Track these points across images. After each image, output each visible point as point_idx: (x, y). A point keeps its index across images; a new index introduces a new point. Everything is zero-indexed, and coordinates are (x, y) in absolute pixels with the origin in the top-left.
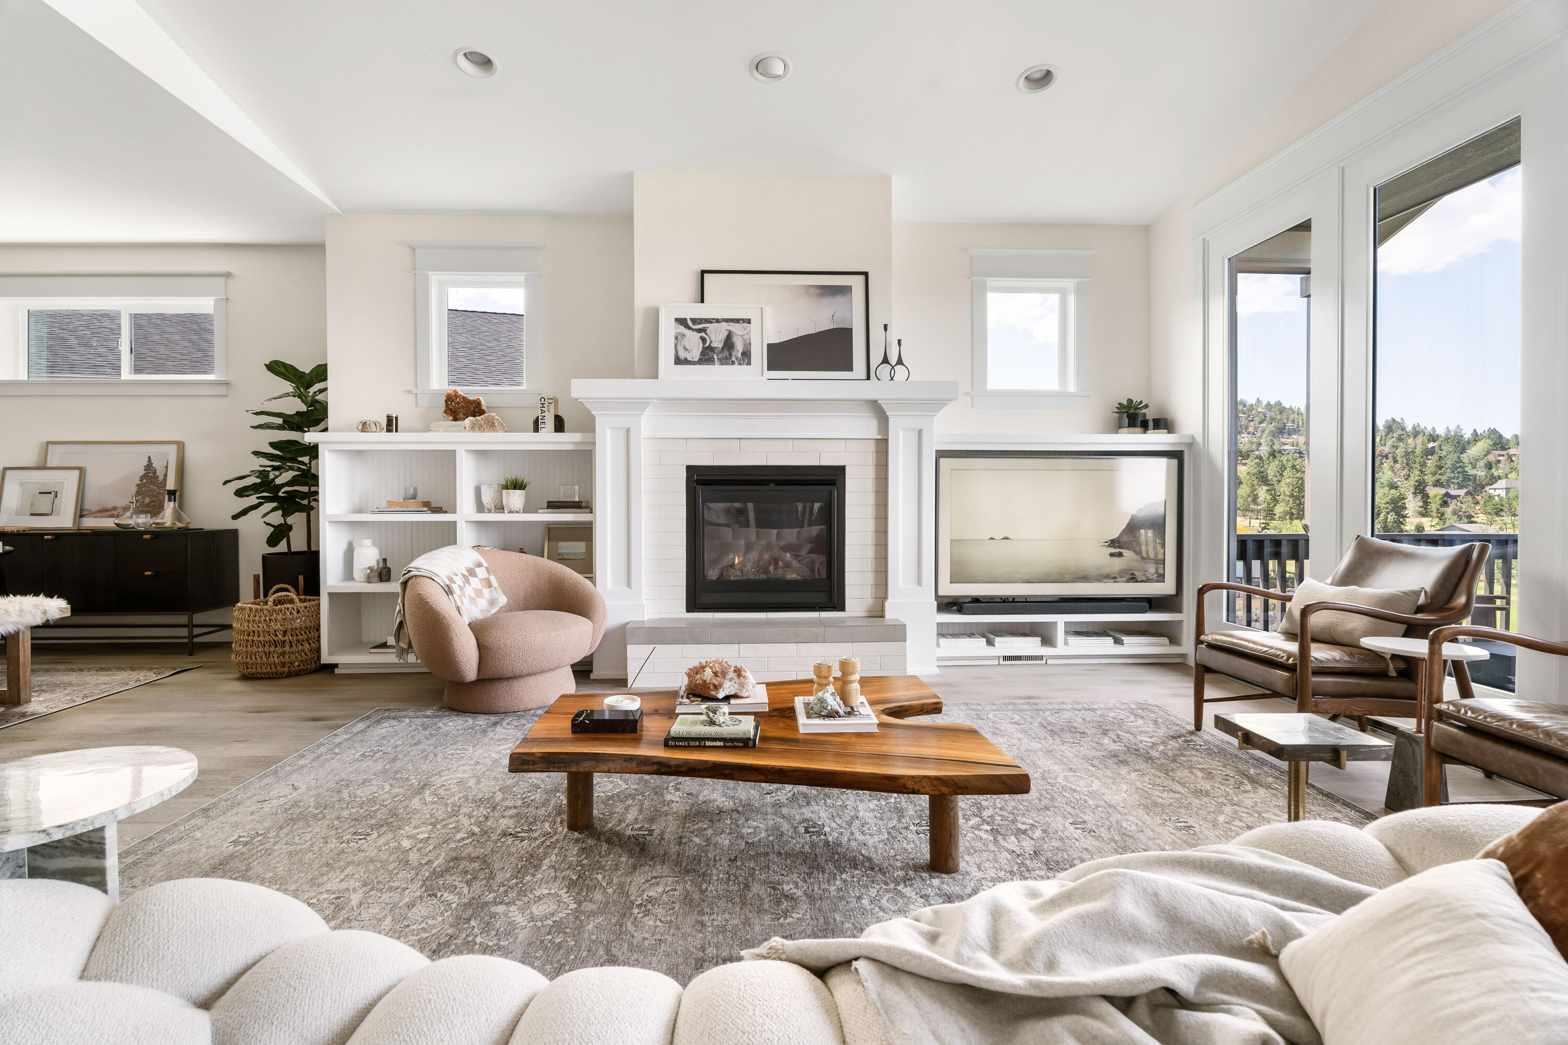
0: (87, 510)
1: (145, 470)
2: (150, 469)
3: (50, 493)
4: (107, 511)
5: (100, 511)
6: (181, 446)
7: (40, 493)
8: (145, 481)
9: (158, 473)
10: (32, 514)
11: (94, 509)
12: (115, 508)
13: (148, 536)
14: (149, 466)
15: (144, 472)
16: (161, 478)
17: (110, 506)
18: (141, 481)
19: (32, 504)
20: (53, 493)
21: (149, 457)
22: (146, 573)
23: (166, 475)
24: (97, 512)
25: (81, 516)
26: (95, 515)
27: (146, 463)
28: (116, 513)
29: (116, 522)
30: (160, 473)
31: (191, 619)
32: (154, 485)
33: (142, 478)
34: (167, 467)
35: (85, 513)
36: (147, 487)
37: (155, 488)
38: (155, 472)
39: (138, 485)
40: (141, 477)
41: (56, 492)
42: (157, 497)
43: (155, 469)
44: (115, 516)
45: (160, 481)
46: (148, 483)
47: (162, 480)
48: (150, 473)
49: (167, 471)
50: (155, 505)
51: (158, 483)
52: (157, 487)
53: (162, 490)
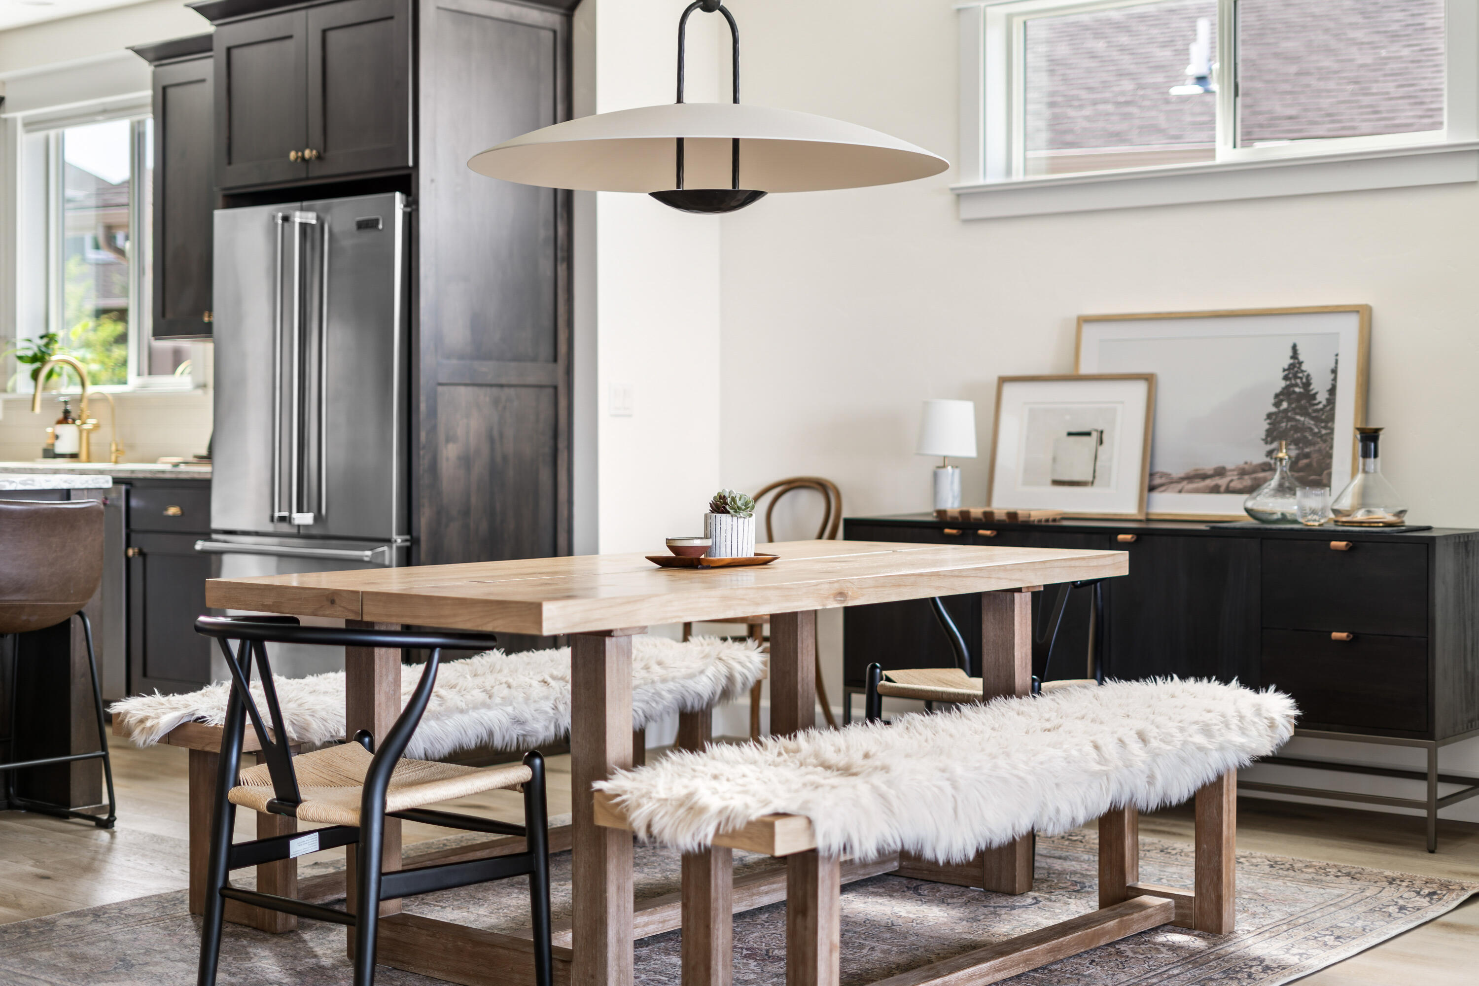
0: (1163, 475)
1: (1286, 378)
2: (1296, 377)
3: (1088, 434)
4: (1204, 477)
5: (1190, 478)
6: (1364, 313)
7: (1070, 434)
8: (1285, 405)
9: (1315, 387)
10: (1057, 483)
11: (1177, 472)
12: (1220, 472)
13: (1341, 545)
14: (1294, 370)
15: (1283, 384)
16: (1322, 398)
17: (1209, 466)
18: (1277, 404)
19: (1054, 460)
20: (1094, 435)
21: (1294, 348)
22: (1336, 635)
23: (1332, 391)
24: (1182, 479)
25: (1152, 489)
26: (1180, 486)
27: (1287, 362)
28: (1222, 482)
29: (1250, 505)
30: (1320, 387)
31: (1432, 759)
32: (1306, 414)
33: (1279, 398)
34: (1334, 371)
35: (1157, 481)
36: (1289, 419)
37: (1309, 422)
38: (1307, 384)
39: (1269, 416)
40: (1277, 396)
41: (1102, 432)
42: (1314, 444)
43: (1308, 376)
44: (1222, 489)
45: (1320, 406)
46: (1294, 409)
47: (1324, 402)
48: (1296, 385)
49: (1335, 379)
50: (1309, 466)
51: (1317, 411)
52: (1313, 418)
53: (1325, 428)
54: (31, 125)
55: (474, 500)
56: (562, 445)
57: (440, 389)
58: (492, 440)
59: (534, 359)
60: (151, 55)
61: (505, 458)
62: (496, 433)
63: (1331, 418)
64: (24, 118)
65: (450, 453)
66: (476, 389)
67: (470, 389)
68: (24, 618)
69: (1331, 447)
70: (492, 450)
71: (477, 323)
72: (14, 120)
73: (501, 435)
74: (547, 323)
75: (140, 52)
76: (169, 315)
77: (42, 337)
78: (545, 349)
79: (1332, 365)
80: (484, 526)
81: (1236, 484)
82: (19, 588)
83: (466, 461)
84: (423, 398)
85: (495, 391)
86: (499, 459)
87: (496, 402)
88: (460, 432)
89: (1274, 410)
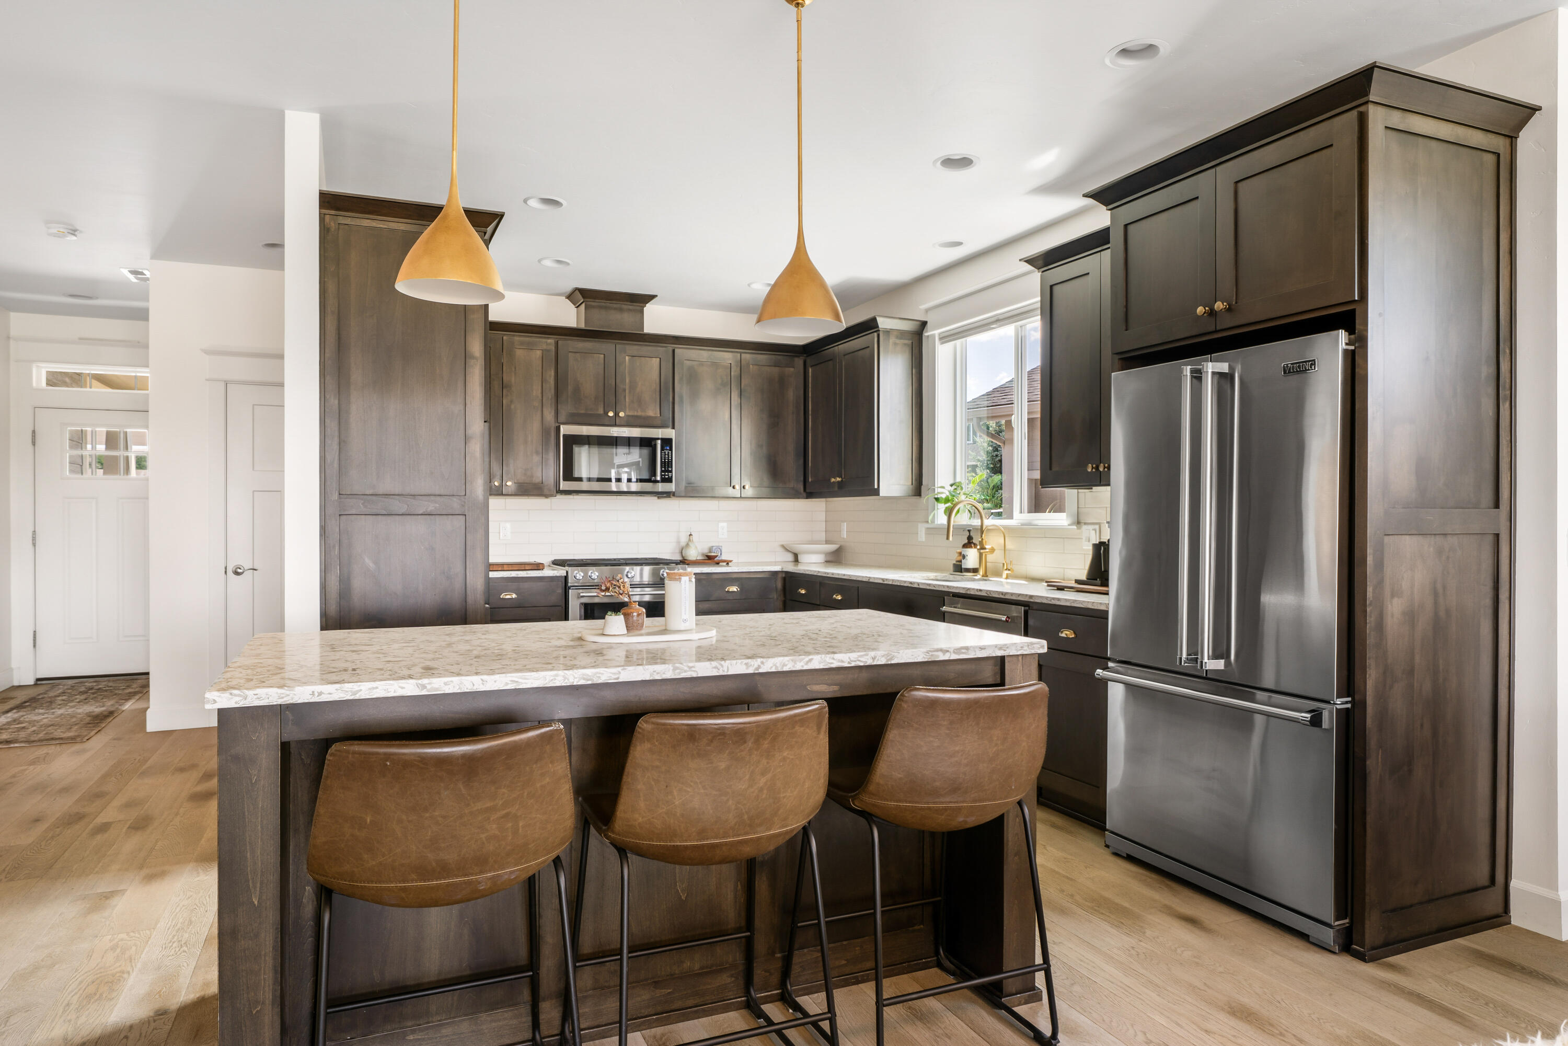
54: (945, 338)
55: (1417, 659)
56: (1503, 596)
57: (1386, 539)
58: (1435, 594)
59: (1476, 506)
60: (1040, 263)
61: (1448, 612)
62: (1439, 586)
64: (940, 334)
65: (1395, 609)
66: (1420, 538)
67: (1415, 538)
68: (961, 819)
70: (1436, 603)
71: (1422, 470)
72: (934, 336)
73: (1444, 588)
74: (1488, 466)
75: (1030, 261)
76: (1055, 468)
77: (951, 485)
78: (1487, 495)
80: (1427, 686)
82: (955, 788)
83: (1410, 616)
84: (1370, 551)
85: (1439, 539)
86: (1442, 614)
87: (1440, 552)
88: (1405, 585)
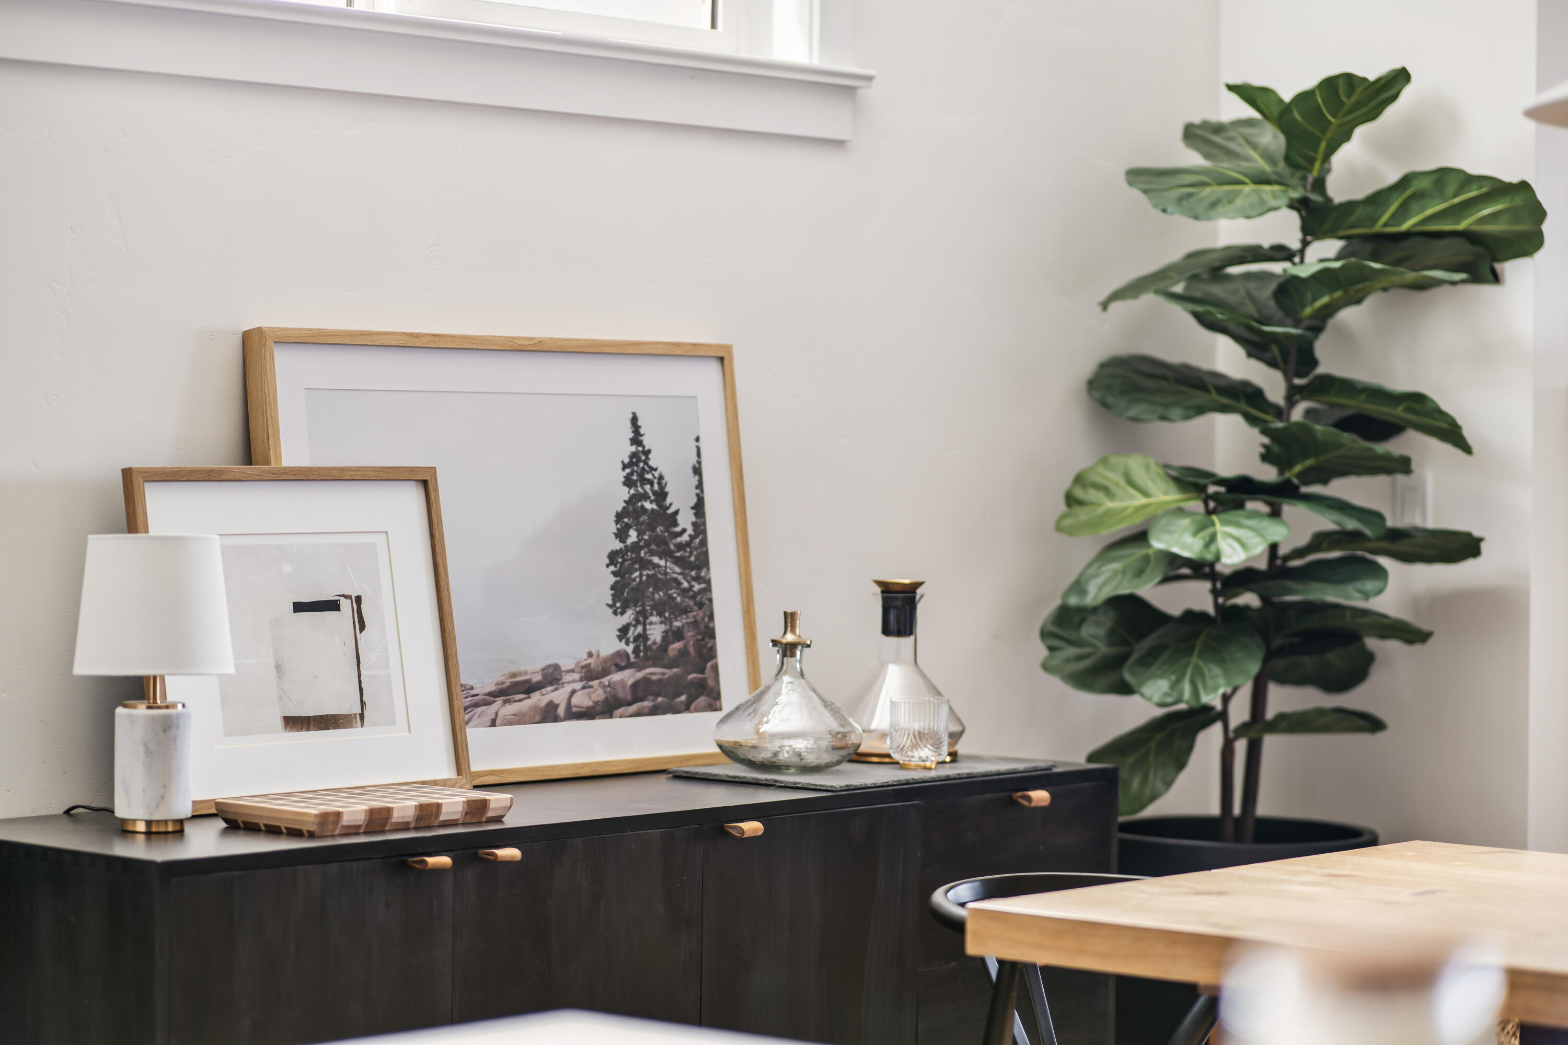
1: (628, 482)
2: (644, 481)
3: (332, 606)
4: (529, 688)
7: (299, 607)
8: (633, 536)
9: (673, 499)
12: (552, 677)
14: (638, 465)
15: (625, 493)
16: (686, 520)
17: (532, 669)
18: (621, 535)
19: (278, 667)
20: (345, 604)
21: (634, 420)
23: (699, 508)
24: (494, 695)
26: (491, 710)
27: (626, 449)
28: (559, 696)
30: (681, 500)
32: (666, 554)
33: (622, 522)
34: (697, 471)
36: (645, 564)
37: (675, 570)
38: (661, 495)
39: (613, 557)
40: (618, 517)
41: (358, 599)
42: (686, 611)
43: (661, 478)
44: (561, 711)
45: (685, 538)
46: (648, 544)
47: (690, 531)
48: (645, 497)
49: (700, 486)
50: (683, 653)
51: (680, 547)
52: (678, 561)
53: (698, 579)
63: (703, 562)
69: (711, 617)
79: (694, 459)
81: (582, 700)
89: (618, 545)
